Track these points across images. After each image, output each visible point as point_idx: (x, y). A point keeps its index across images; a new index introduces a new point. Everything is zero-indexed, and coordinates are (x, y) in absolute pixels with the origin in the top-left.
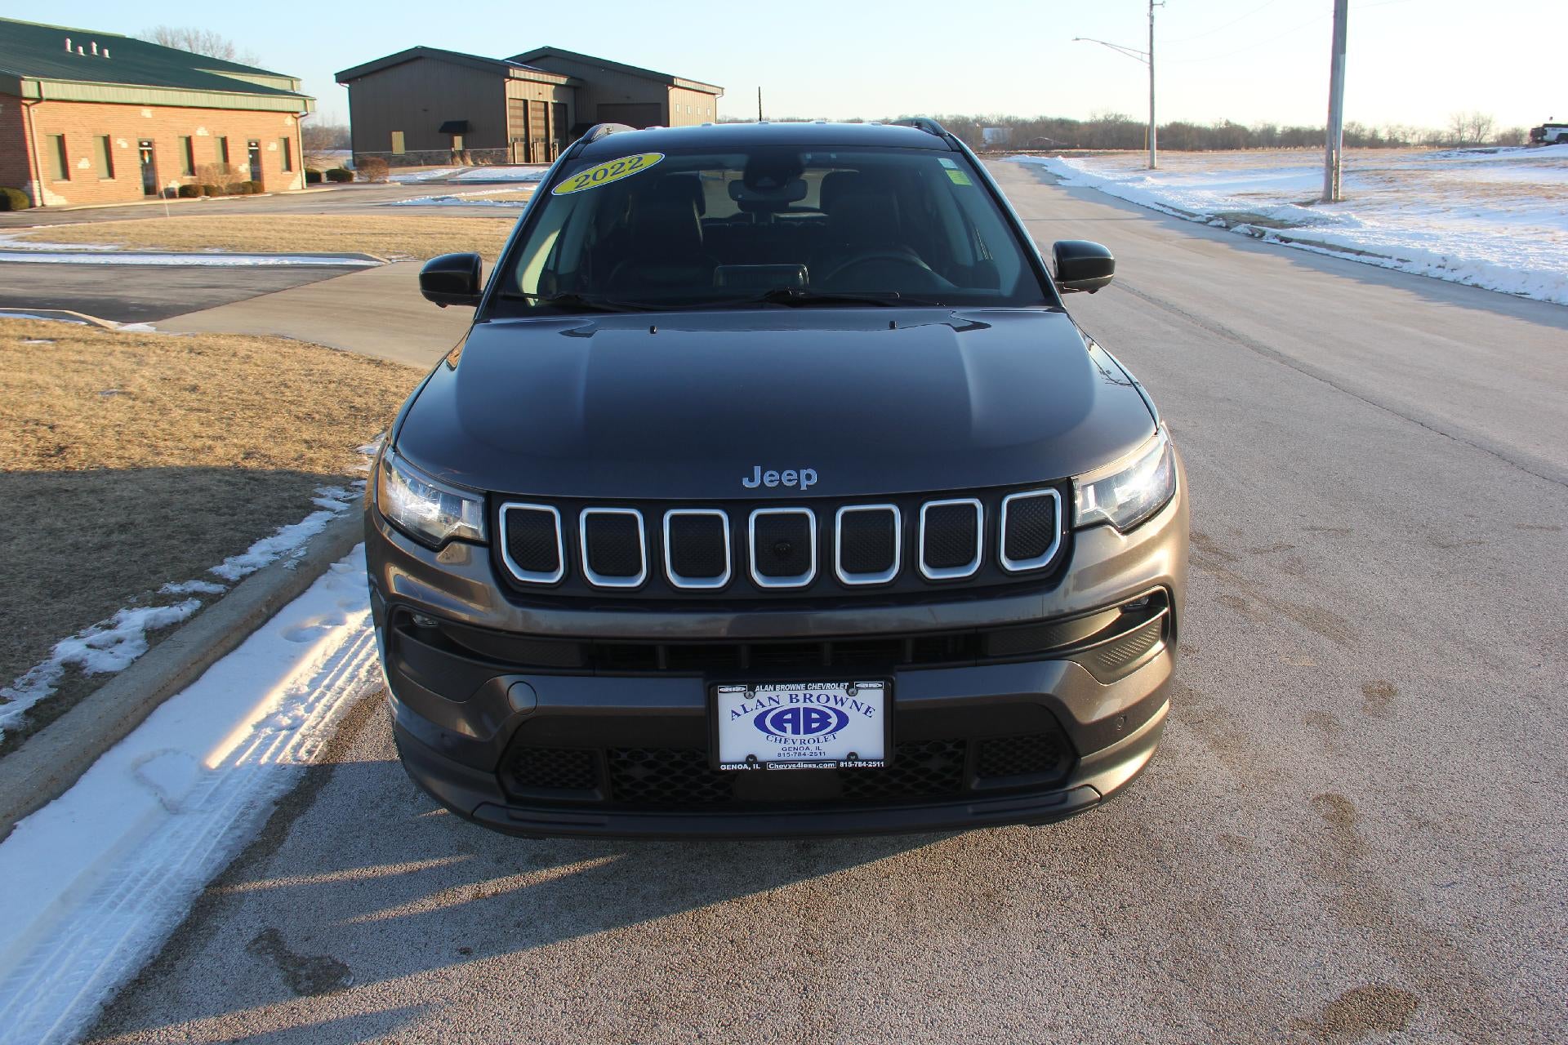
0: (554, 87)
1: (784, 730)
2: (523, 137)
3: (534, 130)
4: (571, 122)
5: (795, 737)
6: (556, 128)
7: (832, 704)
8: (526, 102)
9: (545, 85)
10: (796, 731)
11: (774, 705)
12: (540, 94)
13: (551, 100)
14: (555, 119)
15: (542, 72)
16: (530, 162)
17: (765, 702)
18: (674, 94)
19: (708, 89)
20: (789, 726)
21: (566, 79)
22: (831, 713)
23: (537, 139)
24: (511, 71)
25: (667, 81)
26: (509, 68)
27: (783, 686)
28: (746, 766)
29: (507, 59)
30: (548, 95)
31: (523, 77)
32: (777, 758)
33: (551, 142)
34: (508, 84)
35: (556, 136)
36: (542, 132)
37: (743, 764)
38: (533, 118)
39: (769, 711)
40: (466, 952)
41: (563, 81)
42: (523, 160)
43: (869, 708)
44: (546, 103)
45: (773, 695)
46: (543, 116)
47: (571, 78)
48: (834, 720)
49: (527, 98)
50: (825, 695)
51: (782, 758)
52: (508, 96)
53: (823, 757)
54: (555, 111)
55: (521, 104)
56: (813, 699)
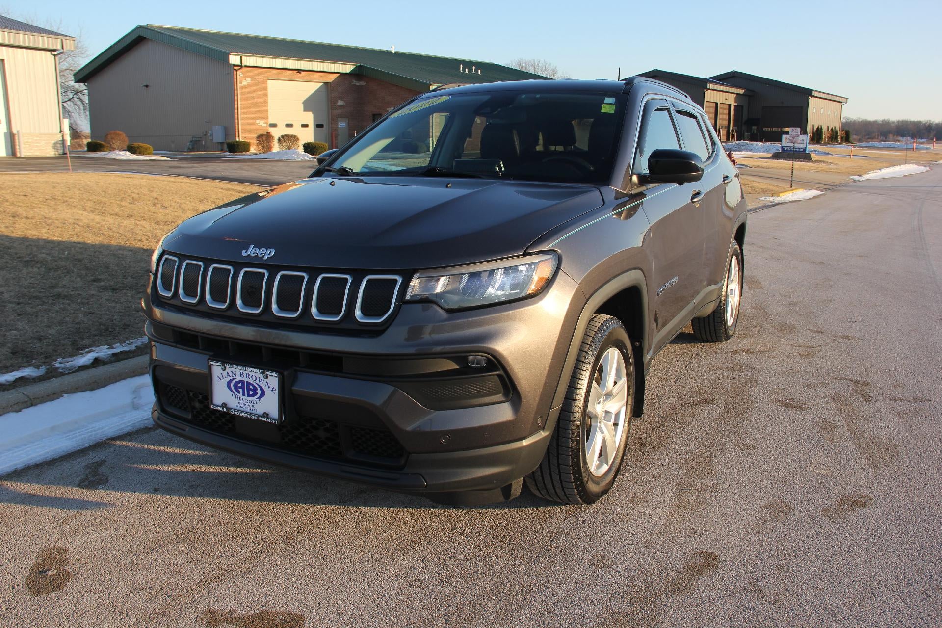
0: (735, 95)
1: (239, 392)
2: (727, 125)
3: (720, 121)
4: (745, 117)
5: (243, 397)
6: (735, 120)
7: (257, 381)
8: (717, 104)
9: (730, 94)
10: (243, 394)
11: (234, 377)
12: (726, 99)
13: (733, 103)
14: (735, 115)
15: (729, 86)
16: (729, 140)
17: (231, 374)
18: (812, 101)
19: (836, 98)
20: (241, 390)
21: (744, 91)
22: (258, 388)
23: (722, 127)
24: (709, 85)
25: (808, 93)
26: (707, 83)
27: (236, 367)
28: (221, 409)
29: (710, 78)
30: (731, 100)
31: (715, 88)
32: (236, 408)
33: (731, 128)
34: (706, 93)
35: (734, 125)
36: (726, 123)
37: (220, 407)
38: (720, 114)
39: (233, 379)
40: (156, 490)
41: (742, 91)
42: (726, 139)
43: (273, 388)
44: (730, 105)
45: (233, 370)
46: (727, 113)
47: (747, 90)
48: (259, 391)
49: (717, 102)
50: (254, 376)
51: (238, 408)
52: (705, 100)
53: (255, 412)
54: (735, 110)
55: (714, 105)
56: (250, 377)
